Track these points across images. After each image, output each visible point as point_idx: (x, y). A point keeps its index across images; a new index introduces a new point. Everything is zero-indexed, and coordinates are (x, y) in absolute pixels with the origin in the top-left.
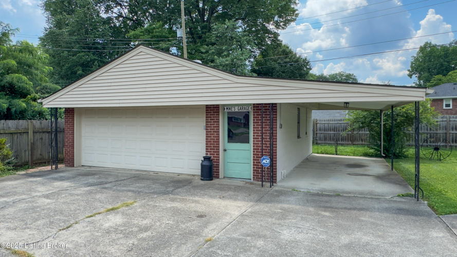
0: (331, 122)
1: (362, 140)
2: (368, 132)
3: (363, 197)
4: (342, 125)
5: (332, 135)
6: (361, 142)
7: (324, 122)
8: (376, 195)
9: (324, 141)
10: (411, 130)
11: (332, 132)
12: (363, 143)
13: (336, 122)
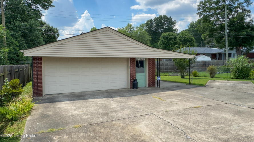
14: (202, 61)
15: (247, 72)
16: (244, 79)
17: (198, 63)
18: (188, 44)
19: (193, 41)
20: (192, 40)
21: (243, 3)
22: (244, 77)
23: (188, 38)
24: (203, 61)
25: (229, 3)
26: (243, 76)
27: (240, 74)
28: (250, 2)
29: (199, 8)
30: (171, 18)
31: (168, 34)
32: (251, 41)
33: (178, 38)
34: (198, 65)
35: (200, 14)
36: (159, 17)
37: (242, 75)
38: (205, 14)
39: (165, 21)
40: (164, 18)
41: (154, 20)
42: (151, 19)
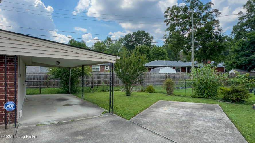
0: (34, 74)
1: (53, 85)
2: (60, 80)
3: (87, 119)
4: (41, 76)
5: (34, 82)
6: (53, 86)
7: (29, 74)
8: (92, 116)
9: (29, 86)
10: (80, 79)
11: (34, 81)
12: (54, 86)
13: (37, 74)
14: (165, 73)
15: (214, 88)
16: (209, 98)
17: (161, 76)
18: (160, 57)
19: (166, 55)
20: (164, 54)
21: (211, 13)
22: (209, 96)
23: (160, 52)
24: (167, 73)
25: (197, 10)
26: (209, 94)
27: (204, 91)
28: (219, 12)
29: (166, 14)
30: (148, 33)
31: (142, 47)
32: (219, 54)
33: (151, 52)
34: (160, 78)
35: (167, 22)
36: (137, 32)
37: (207, 93)
38: (173, 22)
39: (142, 36)
40: (141, 33)
41: (132, 34)
42: (130, 34)
